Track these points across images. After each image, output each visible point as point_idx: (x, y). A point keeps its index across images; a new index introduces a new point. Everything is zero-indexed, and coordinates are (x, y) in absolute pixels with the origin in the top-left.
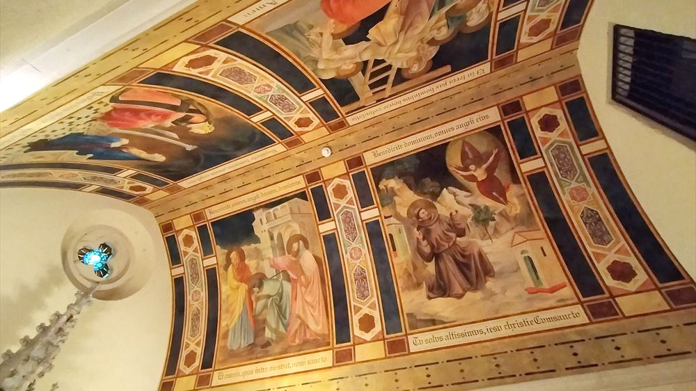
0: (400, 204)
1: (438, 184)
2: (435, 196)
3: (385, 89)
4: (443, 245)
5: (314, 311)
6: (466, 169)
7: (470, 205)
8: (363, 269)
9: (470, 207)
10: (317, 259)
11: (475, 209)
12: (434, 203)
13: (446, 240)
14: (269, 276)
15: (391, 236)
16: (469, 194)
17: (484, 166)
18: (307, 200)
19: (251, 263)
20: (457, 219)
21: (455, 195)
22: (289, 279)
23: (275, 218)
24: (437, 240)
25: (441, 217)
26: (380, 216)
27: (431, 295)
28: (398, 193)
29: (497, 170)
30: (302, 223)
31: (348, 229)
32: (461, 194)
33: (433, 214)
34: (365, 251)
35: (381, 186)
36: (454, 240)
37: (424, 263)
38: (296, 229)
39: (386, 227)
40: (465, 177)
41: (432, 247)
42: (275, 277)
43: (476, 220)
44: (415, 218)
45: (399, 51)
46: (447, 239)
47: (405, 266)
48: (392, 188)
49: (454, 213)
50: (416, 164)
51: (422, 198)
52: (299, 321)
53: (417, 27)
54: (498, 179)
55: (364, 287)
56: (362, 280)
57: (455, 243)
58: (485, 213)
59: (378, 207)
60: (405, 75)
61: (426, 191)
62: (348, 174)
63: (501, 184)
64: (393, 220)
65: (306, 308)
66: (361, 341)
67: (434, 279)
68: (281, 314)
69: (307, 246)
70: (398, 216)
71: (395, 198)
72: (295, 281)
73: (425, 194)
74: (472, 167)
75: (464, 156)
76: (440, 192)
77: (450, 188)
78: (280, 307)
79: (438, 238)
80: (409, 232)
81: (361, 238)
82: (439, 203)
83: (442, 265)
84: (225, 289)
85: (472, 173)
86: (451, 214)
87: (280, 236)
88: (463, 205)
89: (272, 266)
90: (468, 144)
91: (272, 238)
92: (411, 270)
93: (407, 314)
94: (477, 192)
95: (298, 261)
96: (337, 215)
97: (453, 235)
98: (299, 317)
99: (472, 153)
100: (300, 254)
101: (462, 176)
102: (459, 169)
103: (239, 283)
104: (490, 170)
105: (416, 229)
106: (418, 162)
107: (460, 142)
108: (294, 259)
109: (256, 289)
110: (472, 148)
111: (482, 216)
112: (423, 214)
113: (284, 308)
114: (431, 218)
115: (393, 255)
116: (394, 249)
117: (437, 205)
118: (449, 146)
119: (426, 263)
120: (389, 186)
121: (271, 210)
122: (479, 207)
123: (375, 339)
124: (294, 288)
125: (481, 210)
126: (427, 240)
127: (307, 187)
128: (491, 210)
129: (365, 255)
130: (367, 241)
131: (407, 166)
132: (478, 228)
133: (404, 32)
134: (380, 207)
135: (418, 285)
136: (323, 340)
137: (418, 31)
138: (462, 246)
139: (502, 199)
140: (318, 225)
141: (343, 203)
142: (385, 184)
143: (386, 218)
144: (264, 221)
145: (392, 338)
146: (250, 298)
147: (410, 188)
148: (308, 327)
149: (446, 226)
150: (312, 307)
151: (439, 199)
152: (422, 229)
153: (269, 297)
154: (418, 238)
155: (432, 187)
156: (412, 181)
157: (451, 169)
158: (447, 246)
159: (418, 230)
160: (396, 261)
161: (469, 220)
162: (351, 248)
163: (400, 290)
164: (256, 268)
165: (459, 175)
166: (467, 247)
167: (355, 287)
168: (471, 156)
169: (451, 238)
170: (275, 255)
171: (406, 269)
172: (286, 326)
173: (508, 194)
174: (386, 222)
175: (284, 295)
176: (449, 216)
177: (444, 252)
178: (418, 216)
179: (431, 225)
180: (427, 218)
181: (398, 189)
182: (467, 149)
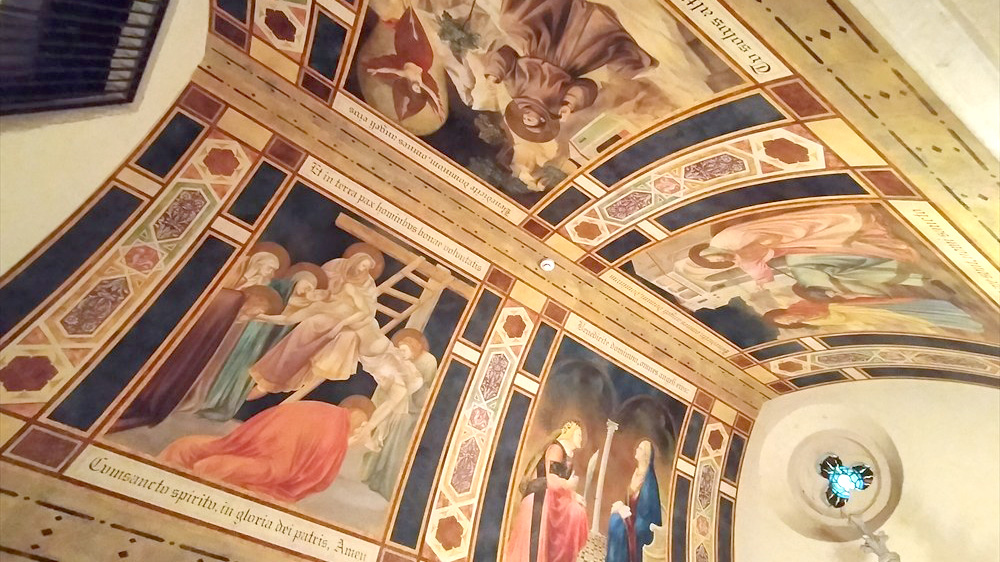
0: (544, 155)
1: (476, 121)
2: (493, 116)
3: (414, 272)
4: (550, 71)
5: (819, 224)
6: (425, 96)
7: (461, 62)
8: (686, 172)
9: (463, 61)
10: (717, 230)
11: (459, 51)
12: (503, 113)
13: (539, 72)
14: (793, 282)
15: (600, 149)
16: (449, 73)
17: (400, 74)
18: (631, 262)
19: (783, 303)
20: (495, 69)
21: (468, 91)
22: (780, 258)
23: (685, 288)
24: (551, 84)
25: (514, 93)
26: (582, 173)
27: (646, 62)
28: (532, 164)
29: (389, 54)
30: (669, 258)
31: (635, 205)
32: (460, 83)
33: (521, 107)
34: (653, 175)
35: (541, 187)
36: (527, 59)
37: (603, 89)
38: (684, 263)
39: (591, 161)
40: (436, 91)
41: (566, 86)
42: (790, 274)
43: (471, 41)
44: (547, 128)
45: (356, 309)
46: (536, 70)
47: (632, 115)
48: (532, 174)
49: (492, 78)
50: (477, 160)
51: (512, 133)
52: (855, 243)
53: (316, 325)
54: (395, 44)
55: (717, 163)
56: (706, 168)
57: (532, 55)
58: (451, 33)
59: (572, 180)
60: (381, 267)
61: (499, 132)
62: (557, 231)
63: (396, 37)
64: (574, 155)
65: (820, 234)
66: (831, 158)
67: (616, 66)
68: (858, 265)
69: (706, 246)
70: (564, 151)
71: (541, 164)
72: (777, 251)
73: (503, 131)
74: (416, 89)
75: (415, 108)
76: (484, 112)
77: (467, 104)
78: (844, 267)
79: (547, 82)
80: (572, 128)
81: (636, 185)
82: (497, 106)
83: (581, 61)
84: (855, 327)
85: (422, 84)
86: (497, 82)
87: (709, 278)
88: (470, 72)
89: (772, 280)
90: (399, 113)
91: (721, 286)
92: (631, 104)
93: (716, 90)
94: (436, 62)
95: (737, 252)
96: (624, 223)
97: (522, 64)
98: (848, 243)
99: (402, 100)
100: (724, 252)
101: (438, 96)
102: (433, 104)
103: (831, 312)
104: (397, 62)
105: (561, 120)
106: (472, 160)
107: (405, 122)
108: (737, 257)
109: (830, 295)
110: (398, 105)
111: (458, 35)
112: (530, 120)
113: (841, 262)
114: (527, 107)
115: (629, 137)
116: (617, 138)
117: (503, 108)
118: (422, 134)
119: (600, 86)
120: (532, 178)
121: (677, 295)
122: (451, 47)
123: (810, 136)
124: (794, 251)
125: (453, 41)
126: (563, 97)
127: (612, 267)
128: (439, 27)
129: (659, 174)
130: (635, 177)
131: (488, 171)
132: (479, 31)
133: (330, 335)
134: (569, 178)
135: (645, 85)
136: (872, 212)
137: (319, 318)
138: (526, 43)
139: (412, 20)
140: (658, 241)
141: (601, 223)
142: (534, 184)
143: (579, 166)
144: (698, 298)
145: (785, 109)
146: (852, 300)
147: (511, 153)
148: (860, 232)
149: (519, 81)
150: (812, 227)
151: (493, 110)
152: (553, 110)
153: (833, 280)
154: (572, 112)
155: (486, 127)
156: (502, 155)
157: (444, 115)
158: (545, 66)
159: (560, 117)
160: (634, 131)
161: (481, 51)
162: (663, 195)
163: (678, 111)
164: (789, 296)
165: (441, 99)
166: (518, 34)
167: (726, 175)
168: (407, 100)
169: (529, 64)
170: (749, 279)
171: (634, 111)
172: (882, 260)
173: (399, 16)
174: (585, 163)
175: (815, 262)
176: (502, 83)
177: (557, 66)
178: (540, 125)
179: (537, 101)
180: (533, 113)
181: (527, 165)
182: (405, 110)
